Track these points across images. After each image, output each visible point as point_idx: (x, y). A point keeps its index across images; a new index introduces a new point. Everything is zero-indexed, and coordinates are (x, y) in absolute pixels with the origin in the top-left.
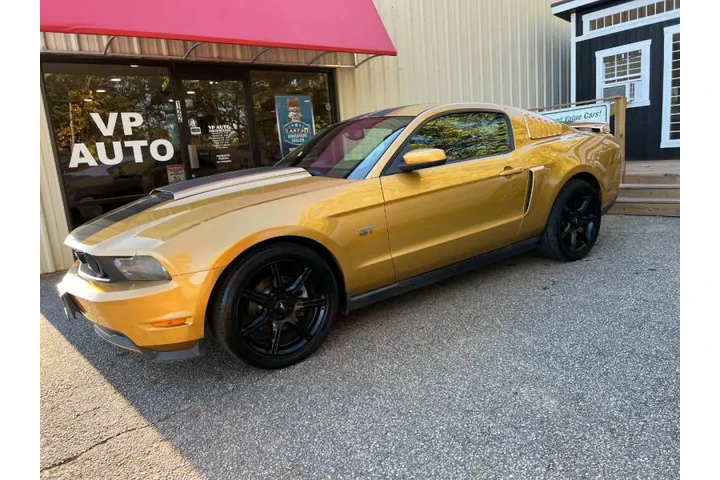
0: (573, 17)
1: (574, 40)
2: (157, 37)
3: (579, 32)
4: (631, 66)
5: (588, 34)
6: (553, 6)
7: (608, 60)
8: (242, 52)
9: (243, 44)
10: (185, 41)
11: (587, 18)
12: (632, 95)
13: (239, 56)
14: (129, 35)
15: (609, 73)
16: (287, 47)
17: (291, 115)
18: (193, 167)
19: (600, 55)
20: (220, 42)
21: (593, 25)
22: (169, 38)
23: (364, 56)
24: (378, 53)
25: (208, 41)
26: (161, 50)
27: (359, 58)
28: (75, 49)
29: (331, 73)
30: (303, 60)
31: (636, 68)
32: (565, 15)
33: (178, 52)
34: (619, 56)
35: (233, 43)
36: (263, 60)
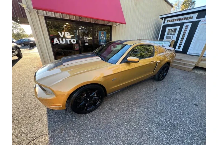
0: (164, 19)
1: (163, 24)
2: (73, 15)
3: (164, 22)
4: (174, 32)
5: (166, 23)
6: (160, 16)
7: (169, 30)
8: (92, 20)
9: (93, 18)
10: (79, 17)
11: (167, 20)
12: (172, 38)
13: (91, 21)
14: (67, 14)
15: (168, 33)
16: (102, 20)
17: (102, 35)
18: (80, 45)
19: (167, 28)
20: (88, 18)
21: (168, 21)
22: (76, 16)
23: (119, 24)
24: (121, 23)
25: (85, 17)
26: (74, 18)
27: (117, 24)
28: (54, 16)
29: (111, 27)
30: (105, 23)
31: (175, 32)
32: (162, 18)
33: (78, 19)
34: (172, 29)
35: (90, 18)
36: (97, 22)
